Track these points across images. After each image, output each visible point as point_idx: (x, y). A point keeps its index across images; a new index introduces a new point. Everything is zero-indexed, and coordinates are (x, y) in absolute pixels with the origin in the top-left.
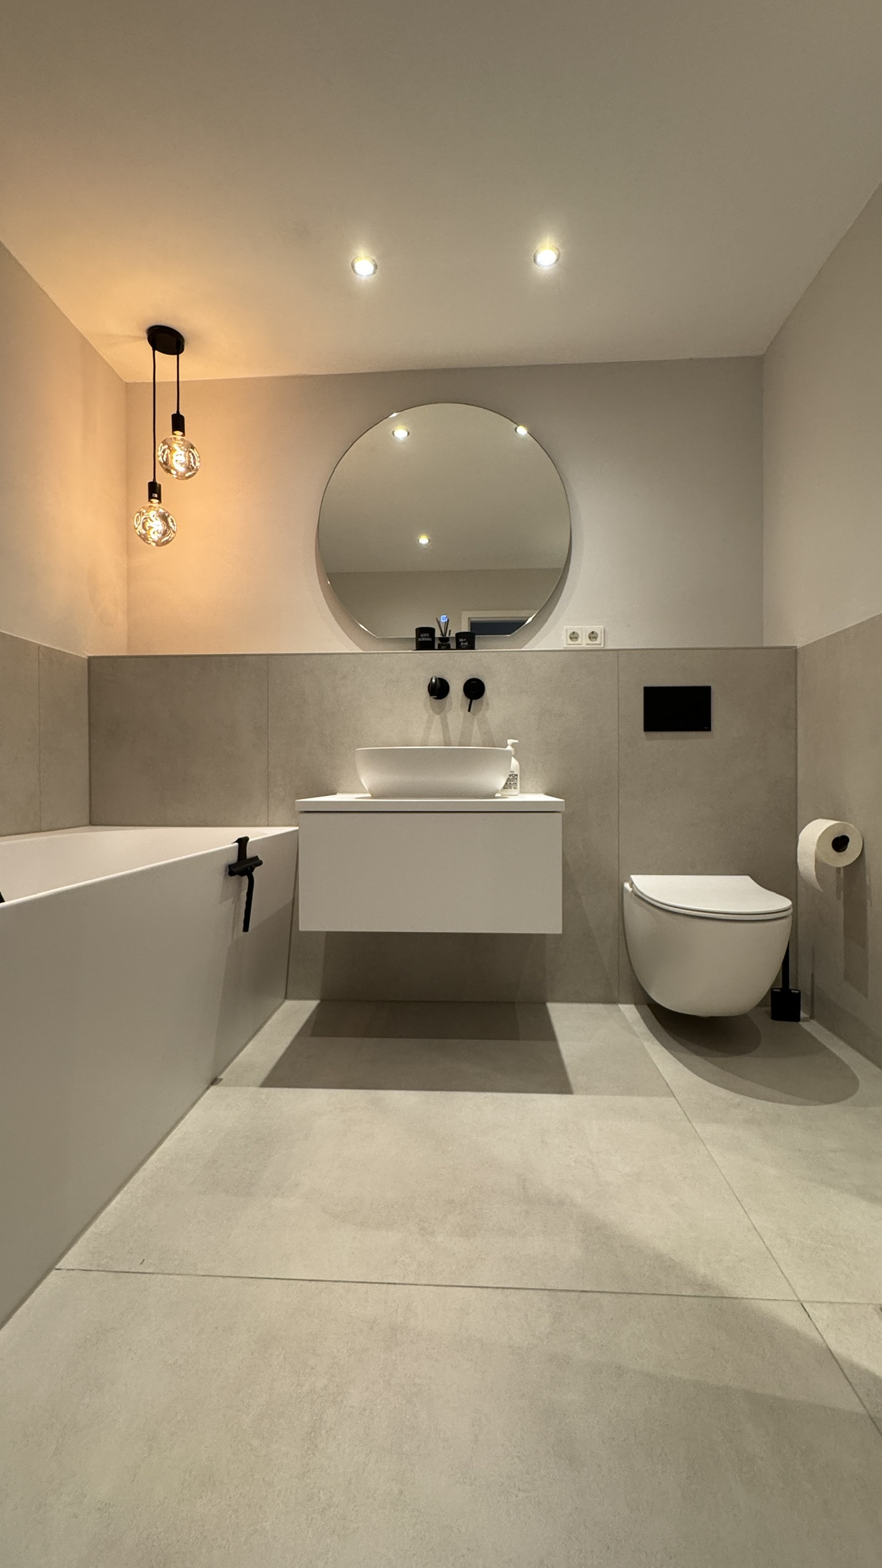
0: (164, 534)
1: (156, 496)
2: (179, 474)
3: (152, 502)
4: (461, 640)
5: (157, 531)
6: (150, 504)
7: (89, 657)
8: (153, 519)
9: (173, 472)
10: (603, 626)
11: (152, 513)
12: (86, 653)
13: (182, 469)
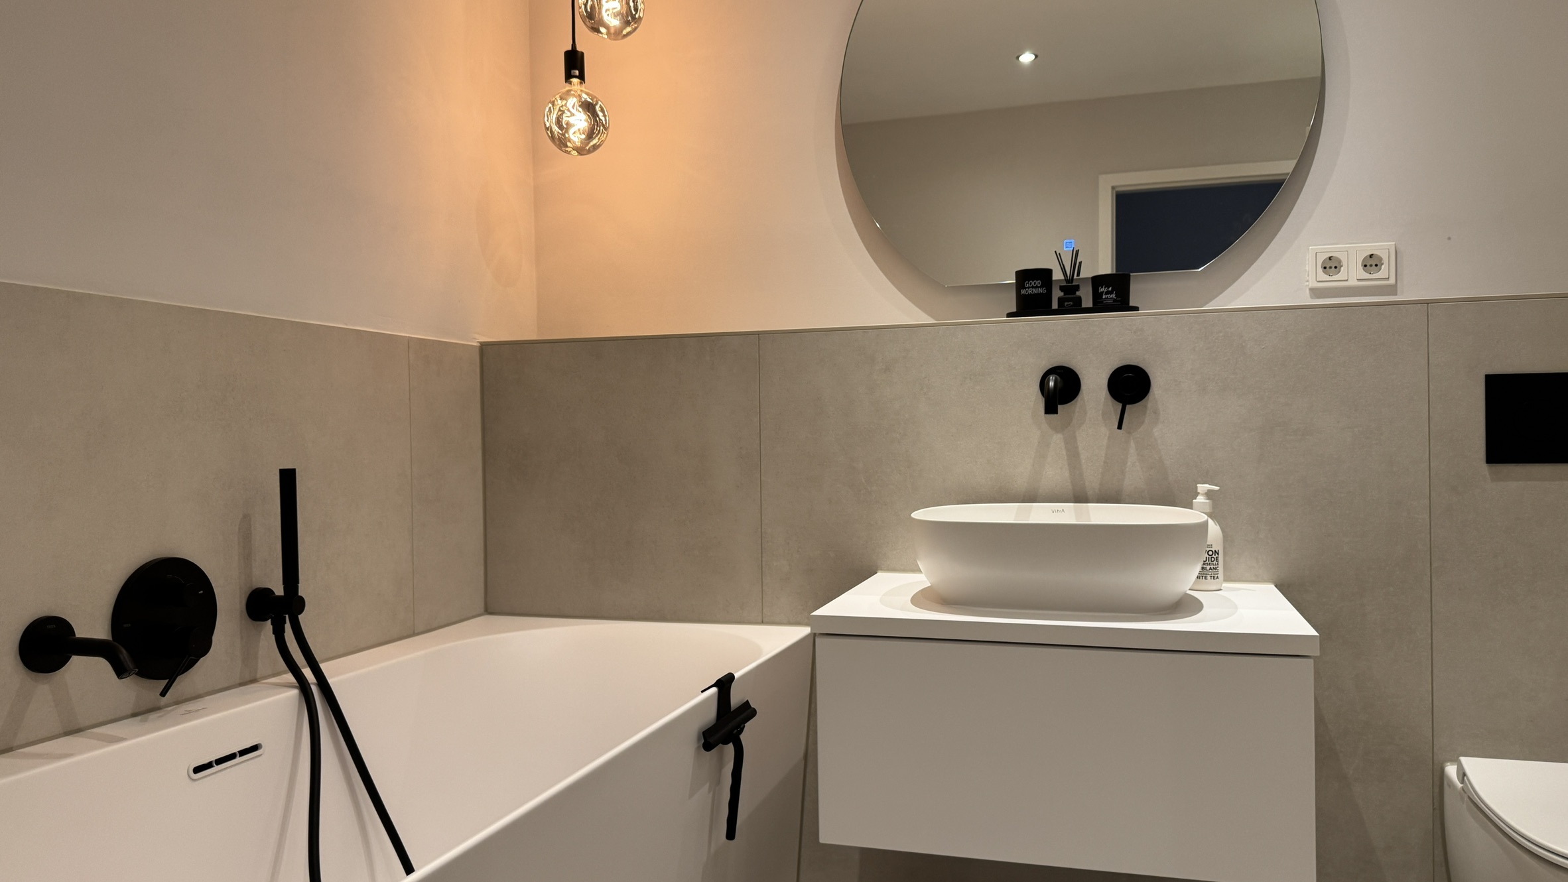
0: (590, 135)
1: (577, 73)
2: (612, 31)
3: (570, 83)
4: (1103, 289)
5: (579, 130)
6: (568, 87)
7: (480, 343)
8: (574, 111)
9: (603, 30)
10: (1394, 243)
11: (572, 101)
12: (477, 336)
13: (614, 23)
